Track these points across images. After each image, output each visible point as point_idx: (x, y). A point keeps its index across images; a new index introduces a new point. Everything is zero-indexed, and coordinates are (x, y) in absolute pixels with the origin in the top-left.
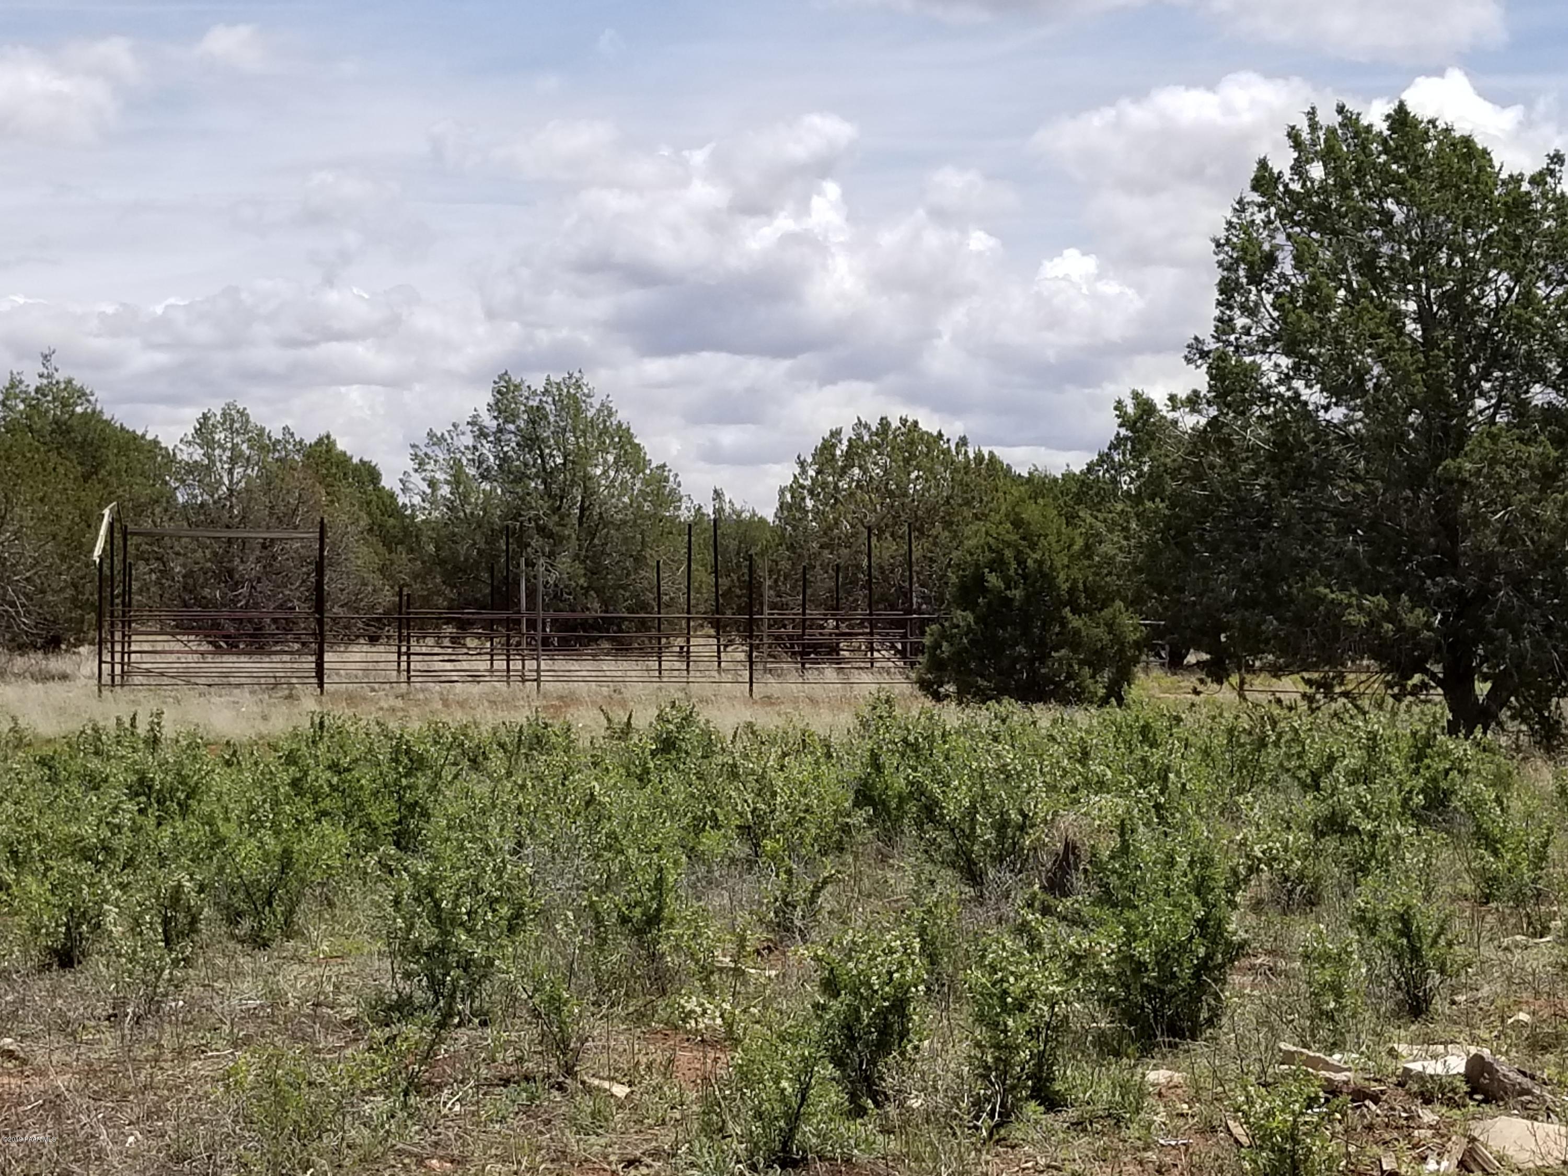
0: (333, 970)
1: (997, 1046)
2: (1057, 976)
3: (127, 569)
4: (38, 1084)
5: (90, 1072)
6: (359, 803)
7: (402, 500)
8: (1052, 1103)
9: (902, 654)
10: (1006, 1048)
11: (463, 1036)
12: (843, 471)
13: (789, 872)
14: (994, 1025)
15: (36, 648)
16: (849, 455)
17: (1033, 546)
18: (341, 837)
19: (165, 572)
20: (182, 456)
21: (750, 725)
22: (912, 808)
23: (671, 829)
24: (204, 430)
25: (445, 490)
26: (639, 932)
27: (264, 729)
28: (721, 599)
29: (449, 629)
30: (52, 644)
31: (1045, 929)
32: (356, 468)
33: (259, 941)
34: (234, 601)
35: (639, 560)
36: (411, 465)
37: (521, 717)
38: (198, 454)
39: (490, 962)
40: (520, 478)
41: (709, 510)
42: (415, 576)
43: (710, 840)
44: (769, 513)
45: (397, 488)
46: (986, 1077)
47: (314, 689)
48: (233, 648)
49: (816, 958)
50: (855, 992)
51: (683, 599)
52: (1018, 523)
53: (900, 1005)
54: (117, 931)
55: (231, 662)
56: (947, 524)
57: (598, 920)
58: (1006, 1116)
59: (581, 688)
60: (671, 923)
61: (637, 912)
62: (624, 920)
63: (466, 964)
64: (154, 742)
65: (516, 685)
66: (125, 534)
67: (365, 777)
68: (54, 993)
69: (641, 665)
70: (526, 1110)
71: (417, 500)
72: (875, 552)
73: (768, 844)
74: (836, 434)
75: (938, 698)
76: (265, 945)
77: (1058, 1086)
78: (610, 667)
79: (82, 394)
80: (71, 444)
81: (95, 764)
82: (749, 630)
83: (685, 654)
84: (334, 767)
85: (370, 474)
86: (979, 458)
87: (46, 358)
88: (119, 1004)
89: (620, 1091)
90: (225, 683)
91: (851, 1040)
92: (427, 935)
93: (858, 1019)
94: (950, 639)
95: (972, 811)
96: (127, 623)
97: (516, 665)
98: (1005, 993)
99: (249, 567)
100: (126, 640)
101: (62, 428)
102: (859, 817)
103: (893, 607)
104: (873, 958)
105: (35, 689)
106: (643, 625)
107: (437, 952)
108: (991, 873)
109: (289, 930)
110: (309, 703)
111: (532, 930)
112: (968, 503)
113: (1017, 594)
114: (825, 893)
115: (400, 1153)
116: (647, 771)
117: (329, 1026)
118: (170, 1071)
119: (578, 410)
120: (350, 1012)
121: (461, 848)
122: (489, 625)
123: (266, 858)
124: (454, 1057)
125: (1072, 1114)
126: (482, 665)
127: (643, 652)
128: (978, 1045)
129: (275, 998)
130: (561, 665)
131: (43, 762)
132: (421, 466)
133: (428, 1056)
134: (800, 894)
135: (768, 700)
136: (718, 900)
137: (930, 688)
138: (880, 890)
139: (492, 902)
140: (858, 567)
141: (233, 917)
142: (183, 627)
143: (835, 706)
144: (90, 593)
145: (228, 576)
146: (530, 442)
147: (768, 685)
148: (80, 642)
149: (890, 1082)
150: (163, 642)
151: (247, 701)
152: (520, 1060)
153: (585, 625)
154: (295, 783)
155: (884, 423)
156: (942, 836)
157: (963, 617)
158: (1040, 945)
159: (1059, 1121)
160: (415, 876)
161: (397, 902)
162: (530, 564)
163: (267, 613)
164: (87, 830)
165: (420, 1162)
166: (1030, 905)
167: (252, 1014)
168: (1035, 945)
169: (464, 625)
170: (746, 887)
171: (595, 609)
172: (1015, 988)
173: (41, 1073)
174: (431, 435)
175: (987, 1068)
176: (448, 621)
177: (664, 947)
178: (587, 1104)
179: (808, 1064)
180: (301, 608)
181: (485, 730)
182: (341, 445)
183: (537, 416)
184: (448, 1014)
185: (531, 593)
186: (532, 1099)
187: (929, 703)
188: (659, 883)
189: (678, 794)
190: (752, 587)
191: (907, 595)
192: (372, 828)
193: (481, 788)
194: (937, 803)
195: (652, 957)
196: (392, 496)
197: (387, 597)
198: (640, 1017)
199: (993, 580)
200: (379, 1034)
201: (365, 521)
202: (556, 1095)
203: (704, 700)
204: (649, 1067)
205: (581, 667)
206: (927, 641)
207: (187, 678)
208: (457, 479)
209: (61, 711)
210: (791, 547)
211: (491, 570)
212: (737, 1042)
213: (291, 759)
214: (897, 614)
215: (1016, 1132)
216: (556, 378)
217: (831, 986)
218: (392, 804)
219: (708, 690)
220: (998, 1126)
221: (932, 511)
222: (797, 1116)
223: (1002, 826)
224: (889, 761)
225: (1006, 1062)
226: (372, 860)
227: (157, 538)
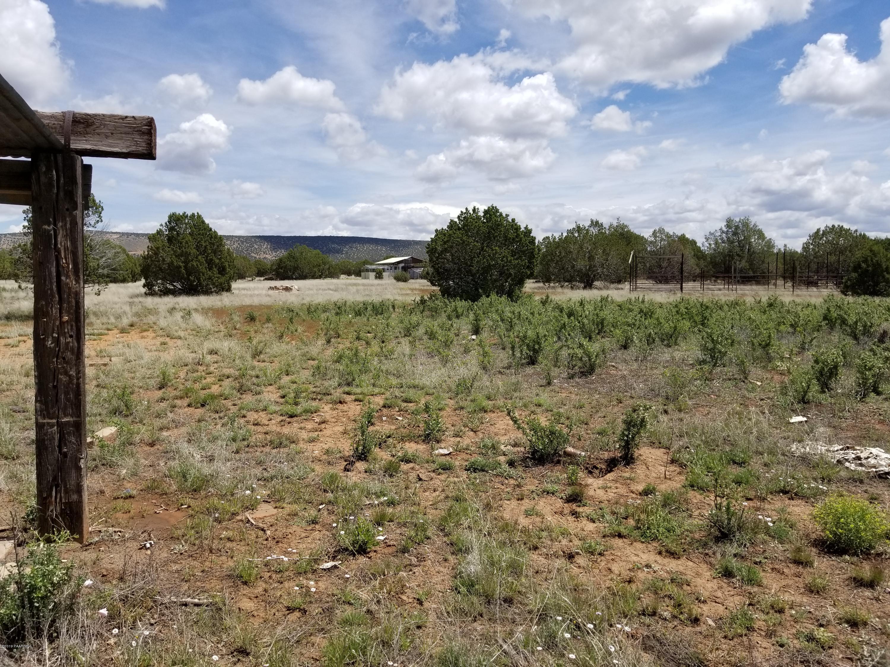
0: (687, 353)
1: (863, 378)
2: (881, 362)
3: (637, 265)
4: (620, 373)
5: (631, 371)
6: (693, 317)
7: (702, 248)
8: (878, 393)
9: (836, 284)
10: (865, 379)
11: (719, 369)
12: (821, 239)
13: (804, 335)
14: (862, 373)
15: (615, 282)
16: (823, 235)
17: (875, 256)
18: (689, 324)
19: (645, 266)
20: (649, 240)
21: (793, 301)
22: (839, 321)
23: (771, 325)
24: (654, 233)
25: (713, 246)
26: (764, 348)
27: (668, 300)
28: (785, 271)
29: (714, 279)
30: (619, 282)
31: (878, 350)
32: (691, 241)
33: (668, 346)
34: (661, 272)
35: (763, 262)
36: (705, 240)
37: (732, 298)
38: (653, 239)
39: (726, 352)
40: (732, 242)
41: (782, 250)
42: (705, 266)
43: (782, 328)
44: (799, 250)
45: (701, 246)
46: (859, 386)
47: (680, 292)
48: (661, 282)
49: (813, 355)
50: (823, 363)
51: (775, 271)
52: (871, 251)
53: (836, 367)
54: (637, 342)
55: (660, 286)
56: (850, 251)
57: (753, 344)
58: (865, 396)
59: (747, 292)
60: (772, 346)
61: (764, 343)
62: (760, 345)
63: (720, 352)
64: (643, 302)
65: (730, 292)
66: (636, 257)
67: (694, 311)
68: (623, 354)
69: (764, 287)
70: (735, 386)
71: (706, 248)
72: (829, 259)
73: (798, 329)
74: (818, 230)
75: (846, 295)
76: (670, 347)
77: (880, 389)
78: (754, 287)
79: (626, 226)
80: (624, 238)
81: (630, 306)
82: (793, 278)
83: (775, 284)
84: (686, 308)
85: (694, 243)
86: (860, 235)
87: (618, 219)
88: (637, 357)
89: (759, 383)
90: (659, 290)
91: (822, 375)
92: (710, 345)
93: (824, 370)
94: (850, 280)
95: (856, 323)
96: (636, 277)
97: (731, 287)
98: (866, 365)
99: (664, 264)
100: (636, 281)
101: (622, 234)
102: (823, 323)
103: (833, 273)
104: (828, 355)
105: (616, 292)
106: (764, 277)
107: (713, 350)
108: (862, 337)
109: (676, 344)
110: (679, 295)
111: (736, 346)
112: (857, 246)
113: (870, 268)
114: (814, 341)
115: (704, 393)
116: (765, 311)
117: (686, 365)
118: (649, 372)
119: (748, 226)
120: (691, 362)
121: (719, 326)
122: (724, 277)
123: (671, 328)
124: (717, 373)
125: (884, 396)
126: (722, 287)
127: (764, 284)
128: (857, 378)
129: (673, 358)
130: (742, 287)
131: (619, 306)
132: (707, 240)
133: (711, 373)
134: (807, 341)
135: (798, 296)
136: (784, 341)
137: (844, 293)
138: (829, 341)
139: (727, 339)
140: (824, 263)
141: (662, 340)
142: (648, 278)
143: (817, 297)
144: (628, 269)
145: (660, 267)
146: (735, 234)
147: (798, 292)
148: (625, 281)
149: (833, 385)
150: (644, 281)
151: (664, 295)
152: (733, 375)
153: (748, 277)
154: (677, 312)
155: (833, 226)
156: (848, 328)
157: (854, 275)
158: (876, 354)
159: (881, 398)
160: (707, 333)
161: (702, 338)
162: (735, 263)
163: (669, 275)
164: (629, 320)
165: (709, 396)
166: (874, 344)
167: (668, 361)
168: (875, 354)
169: (717, 278)
170: (792, 339)
171: (751, 274)
172: (869, 364)
173: (621, 370)
174: (710, 233)
175: (860, 383)
176: (713, 277)
177: (770, 351)
178: (751, 386)
179: (810, 380)
180: (677, 273)
181: (723, 301)
182: (687, 236)
183: (737, 227)
184: (716, 363)
185: (735, 270)
186: (736, 384)
187: (843, 296)
188: (769, 336)
189: (774, 316)
190: (794, 268)
191: (837, 269)
192: (695, 322)
193: (723, 314)
194: (846, 320)
195: (767, 354)
196: (700, 247)
197: (698, 271)
198: (764, 367)
199: (864, 265)
200: (699, 367)
201: (693, 253)
202: (743, 383)
203: (780, 295)
204: (767, 379)
205: (747, 287)
206: (843, 281)
207: (650, 289)
208: (716, 243)
209: (622, 296)
210: (805, 258)
211: (725, 264)
212: (791, 373)
213: (676, 306)
214: (835, 274)
215: (868, 400)
216: (742, 218)
217: (817, 362)
218: (700, 317)
219: (781, 293)
220: (863, 398)
221: (846, 248)
222: (807, 392)
223: (865, 326)
224: (832, 309)
225: (866, 383)
226: (696, 329)
227: (643, 258)
